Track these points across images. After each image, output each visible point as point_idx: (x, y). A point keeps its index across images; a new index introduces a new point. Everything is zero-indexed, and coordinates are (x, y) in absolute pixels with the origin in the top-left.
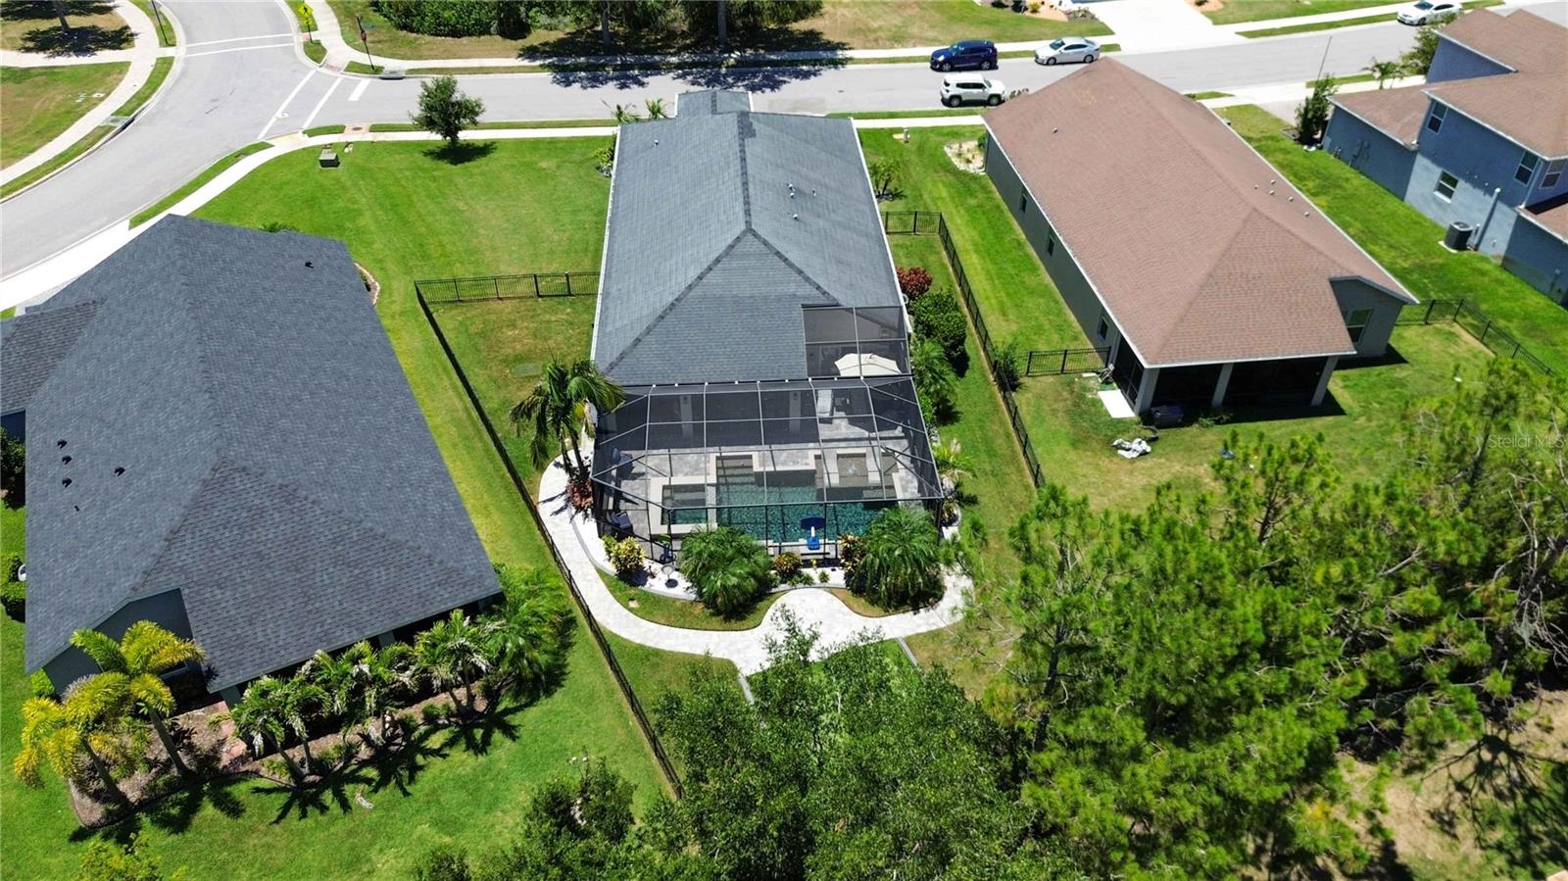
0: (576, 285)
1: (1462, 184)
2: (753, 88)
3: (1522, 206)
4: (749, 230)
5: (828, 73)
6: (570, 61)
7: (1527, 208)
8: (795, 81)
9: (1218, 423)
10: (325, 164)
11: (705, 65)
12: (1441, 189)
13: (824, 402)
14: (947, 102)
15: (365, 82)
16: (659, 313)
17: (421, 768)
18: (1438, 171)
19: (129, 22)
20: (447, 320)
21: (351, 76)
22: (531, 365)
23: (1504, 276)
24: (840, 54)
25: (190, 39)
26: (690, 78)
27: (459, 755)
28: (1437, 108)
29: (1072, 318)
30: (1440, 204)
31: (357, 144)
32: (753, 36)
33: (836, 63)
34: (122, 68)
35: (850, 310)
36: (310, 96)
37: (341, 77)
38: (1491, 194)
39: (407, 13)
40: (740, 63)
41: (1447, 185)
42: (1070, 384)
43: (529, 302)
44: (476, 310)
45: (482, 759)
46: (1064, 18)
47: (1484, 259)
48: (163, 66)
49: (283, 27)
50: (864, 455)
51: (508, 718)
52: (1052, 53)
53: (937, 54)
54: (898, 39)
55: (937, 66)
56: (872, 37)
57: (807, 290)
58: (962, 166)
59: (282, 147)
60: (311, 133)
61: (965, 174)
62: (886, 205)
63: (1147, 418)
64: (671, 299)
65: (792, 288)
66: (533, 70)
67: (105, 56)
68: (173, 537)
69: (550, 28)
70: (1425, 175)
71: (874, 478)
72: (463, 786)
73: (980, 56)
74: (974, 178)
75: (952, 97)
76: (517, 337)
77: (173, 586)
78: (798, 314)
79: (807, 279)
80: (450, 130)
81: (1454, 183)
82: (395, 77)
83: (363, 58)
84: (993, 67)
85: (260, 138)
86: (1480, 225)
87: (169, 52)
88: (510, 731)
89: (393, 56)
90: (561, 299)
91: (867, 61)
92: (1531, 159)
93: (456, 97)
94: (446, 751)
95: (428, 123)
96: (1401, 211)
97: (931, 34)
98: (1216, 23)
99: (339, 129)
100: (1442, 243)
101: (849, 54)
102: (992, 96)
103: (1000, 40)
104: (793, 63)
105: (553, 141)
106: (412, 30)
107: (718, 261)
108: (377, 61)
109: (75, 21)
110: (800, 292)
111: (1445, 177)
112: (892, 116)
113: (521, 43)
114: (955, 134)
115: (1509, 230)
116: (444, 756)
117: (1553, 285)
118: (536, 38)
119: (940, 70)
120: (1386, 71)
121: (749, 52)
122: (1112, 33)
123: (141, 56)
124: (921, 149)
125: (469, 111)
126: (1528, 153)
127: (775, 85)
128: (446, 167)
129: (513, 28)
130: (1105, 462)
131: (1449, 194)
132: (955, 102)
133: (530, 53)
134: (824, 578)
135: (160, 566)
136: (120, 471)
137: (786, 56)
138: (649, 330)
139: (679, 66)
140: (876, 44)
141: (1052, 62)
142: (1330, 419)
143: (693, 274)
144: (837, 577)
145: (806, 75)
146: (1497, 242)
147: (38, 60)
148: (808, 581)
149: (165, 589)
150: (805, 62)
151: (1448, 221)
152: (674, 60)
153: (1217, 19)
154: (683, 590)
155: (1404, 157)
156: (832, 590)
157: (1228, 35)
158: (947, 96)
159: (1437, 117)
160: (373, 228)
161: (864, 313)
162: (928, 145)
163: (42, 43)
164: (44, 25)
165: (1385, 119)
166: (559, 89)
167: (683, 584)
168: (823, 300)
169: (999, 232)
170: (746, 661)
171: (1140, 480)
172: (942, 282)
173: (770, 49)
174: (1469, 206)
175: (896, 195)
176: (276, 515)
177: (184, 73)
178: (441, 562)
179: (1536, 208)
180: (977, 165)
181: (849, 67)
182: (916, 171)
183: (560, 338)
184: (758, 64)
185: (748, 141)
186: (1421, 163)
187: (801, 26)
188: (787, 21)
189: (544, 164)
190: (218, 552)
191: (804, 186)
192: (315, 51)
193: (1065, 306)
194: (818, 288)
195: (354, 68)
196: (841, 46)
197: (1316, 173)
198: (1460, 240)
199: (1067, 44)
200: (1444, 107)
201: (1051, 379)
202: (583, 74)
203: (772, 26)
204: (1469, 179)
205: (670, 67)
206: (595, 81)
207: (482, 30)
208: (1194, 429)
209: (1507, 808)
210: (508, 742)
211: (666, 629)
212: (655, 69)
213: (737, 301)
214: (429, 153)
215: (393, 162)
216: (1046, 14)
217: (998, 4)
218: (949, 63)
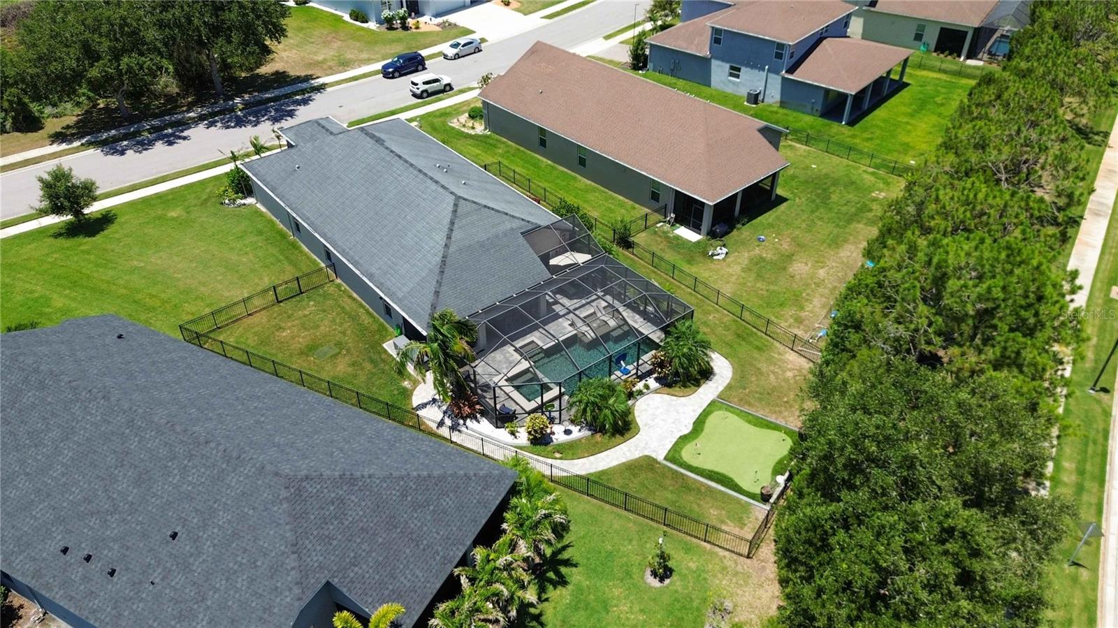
1: (743, 69)
2: (276, 119)
3: (784, 72)
4: (456, 197)
5: (317, 97)
6: (107, 136)
7: (786, 72)
8: (301, 108)
9: (743, 225)
11: (221, 113)
12: (731, 75)
14: (419, 97)
16: (437, 270)
17: (540, 615)
18: (727, 66)
22: (325, 348)
23: (785, 111)
24: (315, 83)
26: (219, 124)
27: (552, 593)
28: (716, 31)
29: (621, 198)
30: (734, 83)
32: (236, 85)
33: (316, 90)
35: (547, 227)
38: (764, 70)
40: (247, 106)
41: (735, 72)
42: (655, 233)
43: (276, 309)
44: (242, 328)
45: (570, 587)
46: (438, 29)
47: (770, 106)
50: (594, 313)
51: (560, 557)
52: (455, 51)
53: (385, 67)
54: (345, 64)
55: (390, 76)
56: (325, 67)
57: (517, 224)
58: (472, 132)
61: (475, 135)
63: (712, 234)
64: (438, 259)
65: (508, 225)
66: (77, 150)
69: (60, 115)
70: (719, 71)
71: (612, 323)
72: (577, 609)
73: (414, 62)
74: (487, 137)
75: (422, 92)
76: (294, 334)
77: (324, 581)
78: (521, 240)
79: (513, 217)
80: (78, 211)
81: (739, 70)
86: (762, 88)
88: (567, 563)
90: (298, 298)
91: (337, 83)
92: (781, 46)
93: (70, 181)
94: (544, 596)
96: (714, 93)
97: (364, 56)
98: (525, 14)
100: (745, 103)
101: (320, 82)
102: (446, 85)
104: (287, 96)
105: (158, 196)
107: (452, 223)
110: (514, 226)
111: (732, 68)
113: (44, 132)
114: (446, 114)
115: (779, 87)
116: (547, 600)
117: (812, 109)
118: (53, 125)
119: (393, 77)
120: (654, 20)
121: (247, 97)
122: (474, 32)
126: (778, 44)
127: (291, 114)
128: (85, 242)
129: (28, 123)
130: (712, 266)
131: (738, 76)
132: (425, 95)
133: (59, 137)
134: (647, 387)
136: (174, 536)
137: (276, 92)
138: (439, 283)
139: (201, 118)
140: (333, 70)
141: (457, 57)
142: (785, 204)
143: (440, 238)
144: (652, 382)
145: (305, 102)
146: (774, 94)
148: (640, 393)
149: (320, 586)
150: (296, 93)
151: (743, 92)
152: (192, 115)
153: (523, 12)
154: (577, 433)
155: (704, 63)
156: (656, 391)
157: (536, 19)
158: (418, 92)
159: (718, 37)
160: (73, 305)
162: (435, 125)
165: (684, 45)
166: (114, 159)
167: (575, 429)
168: (530, 227)
170: (654, 451)
171: (736, 269)
174: (751, 80)
176: (353, 498)
178: (475, 475)
179: (791, 70)
180: (480, 128)
181: (329, 89)
183: (326, 322)
184: (262, 103)
185: (386, 145)
186: (715, 64)
187: (265, 70)
188: (252, 69)
189: (173, 214)
190: (335, 543)
193: (610, 192)
194: (523, 220)
196: (310, 77)
198: (754, 98)
199: (462, 43)
200: (721, 30)
201: (643, 234)
202: (125, 143)
203: (243, 75)
204: (747, 65)
205: (195, 121)
206: (145, 145)
208: (735, 232)
210: (574, 569)
211: (592, 458)
212: (185, 124)
213: (482, 245)
214: (58, 235)
215: (28, 250)
216: (423, 28)
217: (391, 28)
218: (393, 72)
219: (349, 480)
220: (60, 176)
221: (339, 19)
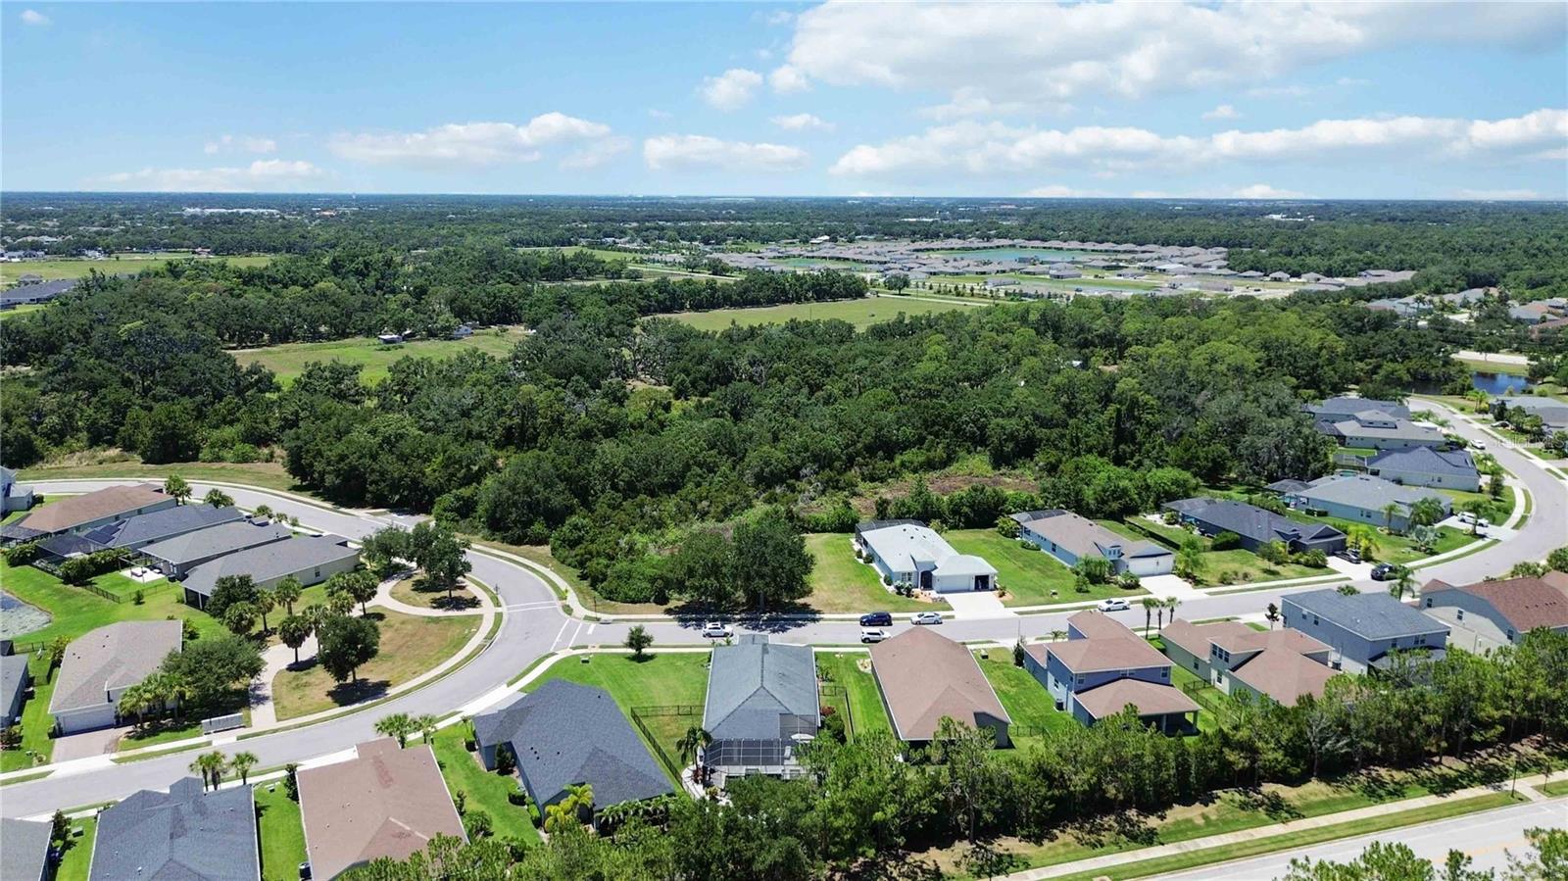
0: (694, 712)
1: (1059, 683)
2: (774, 631)
3: (1073, 693)
4: (762, 686)
5: (810, 625)
6: (688, 616)
7: (1075, 693)
8: (794, 629)
10: (584, 662)
11: (752, 620)
13: (788, 752)
14: (864, 641)
15: (593, 625)
16: (728, 714)
19: (476, 594)
20: (645, 722)
21: (587, 623)
24: (818, 616)
25: (507, 604)
26: (745, 625)
28: (1049, 652)
30: (1055, 691)
31: (595, 654)
32: (776, 605)
33: (814, 620)
34: (480, 617)
35: (798, 718)
36: (569, 632)
37: (582, 623)
38: (1066, 687)
39: (611, 592)
40: (769, 619)
41: (1056, 683)
44: (654, 719)
46: (931, 601)
47: (1069, 713)
48: (499, 617)
49: (549, 598)
52: (918, 618)
53: (863, 618)
54: (847, 609)
55: (863, 624)
56: (834, 607)
57: (783, 708)
58: (862, 669)
59: (562, 654)
60: (574, 648)
61: (863, 673)
62: (825, 684)
64: (732, 710)
65: (776, 708)
66: (671, 620)
67: (470, 611)
68: (582, 767)
69: (679, 600)
73: (883, 620)
74: (866, 674)
75: (866, 638)
76: (672, 729)
77: (583, 781)
78: (778, 716)
79: (782, 704)
80: (639, 649)
82: (606, 623)
83: (593, 614)
84: (890, 624)
85: (551, 651)
86: (1065, 700)
87: (499, 610)
89: (605, 613)
90: (689, 714)
91: (830, 620)
92: (1072, 673)
93: (643, 634)
95: (631, 645)
96: (1046, 694)
97: (864, 607)
99: (586, 647)
100: (1055, 707)
101: (822, 616)
102: (884, 638)
103: (897, 611)
104: (795, 619)
105: (682, 654)
106: (612, 600)
107: (751, 696)
108: (599, 615)
109: (455, 594)
110: (780, 709)
111: (1055, 680)
112: (837, 646)
113: (665, 607)
114: (864, 655)
115: (1072, 703)
118: (672, 604)
119: (865, 625)
120: (1056, 635)
121: (774, 613)
122: (953, 609)
123: (487, 610)
124: (846, 662)
125: (648, 640)
126: (1071, 670)
127: (784, 630)
128: (635, 663)
129: (662, 600)
131: (1056, 687)
132: (867, 641)
133: (669, 612)
135: (579, 774)
136: (558, 753)
137: (792, 616)
138: (722, 721)
139: (740, 620)
140: (836, 611)
141: (918, 623)
143: (740, 701)
145: (800, 626)
146: (1070, 707)
147: (440, 613)
150: (800, 619)
151: (1057, 698)
152: (738, 617)
153: (1006, 605)
155: (1045, 672)
157: (1010, 612)
158: (863, 637)
159: (1050, 656)
160: (607, 688)
161: (801, 717)
162: (849, 661)
163: (440, 604)
164: (438, 595)
165: (1038, 656)
166: (682, 629)
168: (788, 712)
169: (872, 696)
172: (841, 711)
173: (784, 613)
174: (1062, 692)
175: (831, 680)
177: (509, 620)
179: (1078, 695)
180: (869, 670)
181: (821, 622)
182: (842, 671)
184: (777, 619)
185: (766, 656)
186: (1049, 674)
187: (801, 601)
188: (794, 598)
189: (679, 664)
191: (786, 673)
192: (568, 610)
194: (786, 708)
195: (587, 618)
196: (819, 612)
197: (1018, 678)
198: (1060, 706)
199: (925, 615)
202: (692, 622)
203: (786, 600)
205: (735, 621)
206: (700, 627)
207: (647, 600)
209: (980, 862)
212: (730, 620)
213: (756, 711)
214: (628, 658)
215: (612, 661)
216: (922, 598)
217: (899, 593)
218: (868, 622)
219: (613, 758)
220: (640, 630)
221: (879, 576)
